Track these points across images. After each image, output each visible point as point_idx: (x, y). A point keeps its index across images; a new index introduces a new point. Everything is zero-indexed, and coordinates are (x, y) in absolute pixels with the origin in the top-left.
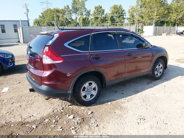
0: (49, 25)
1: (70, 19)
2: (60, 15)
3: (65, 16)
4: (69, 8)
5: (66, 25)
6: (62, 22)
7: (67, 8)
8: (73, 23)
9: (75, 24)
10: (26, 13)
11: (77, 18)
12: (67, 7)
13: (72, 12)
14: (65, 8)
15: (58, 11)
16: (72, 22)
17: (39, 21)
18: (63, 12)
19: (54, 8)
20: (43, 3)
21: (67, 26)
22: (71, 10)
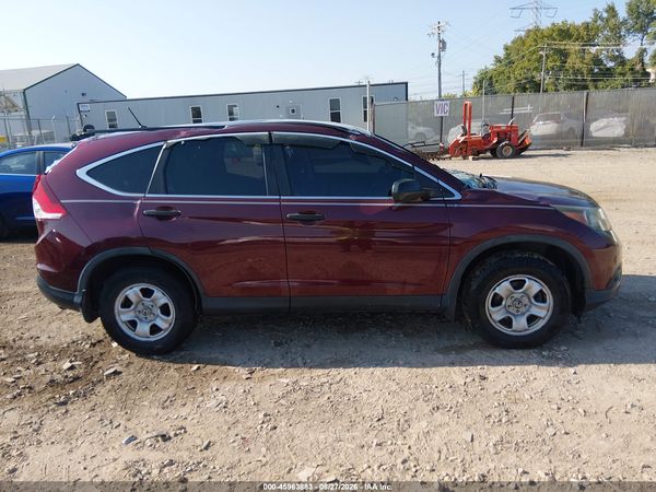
0: (524, 89)
1: (613, 58)
2: (573, 47)
3: (593, 50)
4: (614, 16)
5: (590, 84)
6: (577, 72)
7: (605, 15)
8: (620, 74)
9: (630, 78)
10: (437, 55)
11: (643, 52)
12: (607, 11)
13: (628, 30)
14: (597, 16)
15: (565, 33)
16: (619, 69)
17: (491, 78)
18: (587, 34)
19: (553, 24)
20: (521, 8)
21: (596, 87)
22: (624, 22)
